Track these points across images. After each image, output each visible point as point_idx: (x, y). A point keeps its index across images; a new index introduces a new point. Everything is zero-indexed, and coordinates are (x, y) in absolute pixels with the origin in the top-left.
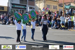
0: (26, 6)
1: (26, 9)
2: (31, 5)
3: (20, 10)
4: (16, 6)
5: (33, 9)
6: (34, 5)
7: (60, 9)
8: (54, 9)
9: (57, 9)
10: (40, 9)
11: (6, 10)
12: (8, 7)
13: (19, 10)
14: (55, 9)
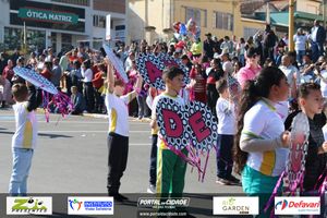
1: (83, 31)
2: (107, 10)
3: (54, 34)
4: (30, 14)
5: (118, 28)
7: (246, 29)
8: (221, 28)
9: (235, 27)
10: (154, 28)
13: (48, 32)
14: (226, 28)
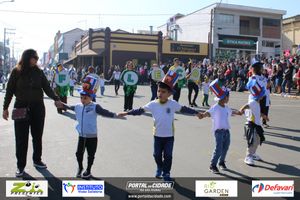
0: (256, 40)
2: (270, 37)
3: (241, 52)
4: (229, 42)
5: (276, 47)
6: (278, 35)
10: (297, 46)
11: (203, 51)
12: (210, 46)
13: (238, 50)
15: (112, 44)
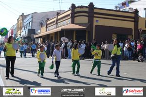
15: (95, 19)
